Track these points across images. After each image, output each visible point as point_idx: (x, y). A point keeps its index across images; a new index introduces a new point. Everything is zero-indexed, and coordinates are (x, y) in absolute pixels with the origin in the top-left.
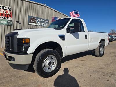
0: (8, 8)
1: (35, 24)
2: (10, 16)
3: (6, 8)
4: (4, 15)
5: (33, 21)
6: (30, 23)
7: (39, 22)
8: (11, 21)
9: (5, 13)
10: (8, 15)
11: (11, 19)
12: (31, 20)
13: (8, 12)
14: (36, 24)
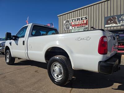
0: (85, 18)
1: (114, 25)
2: (86, 24)
3: (83, 19)
4: (82, 25)
5: (112, 22)
6: (106, 26)
7: (121, 20)
8: (87, 28)
9: (82, 23)
10: (85, 23)
11: (87, 26)
12: (109, 22)
13: (85, 21)
14: (116, 25)
